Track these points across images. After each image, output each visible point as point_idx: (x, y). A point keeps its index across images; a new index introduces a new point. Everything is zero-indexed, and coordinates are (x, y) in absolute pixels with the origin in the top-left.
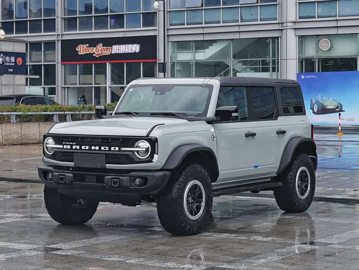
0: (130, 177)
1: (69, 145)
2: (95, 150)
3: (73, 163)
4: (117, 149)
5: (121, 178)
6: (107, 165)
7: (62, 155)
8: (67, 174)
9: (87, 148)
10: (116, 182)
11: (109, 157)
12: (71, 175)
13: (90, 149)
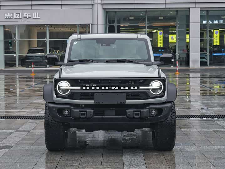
0: (149, 109)
1: (88, 86)
2: (115, 89)
3: (93, 101)
4: (136, 88)
5: (142, 110)
6: (127, 101)
7: (81, 95)
8: (88, 110)
9: (107, 88)
10: (138, 114)
11: (129, 95)
12: (92, 111)
13: (110, 89)
